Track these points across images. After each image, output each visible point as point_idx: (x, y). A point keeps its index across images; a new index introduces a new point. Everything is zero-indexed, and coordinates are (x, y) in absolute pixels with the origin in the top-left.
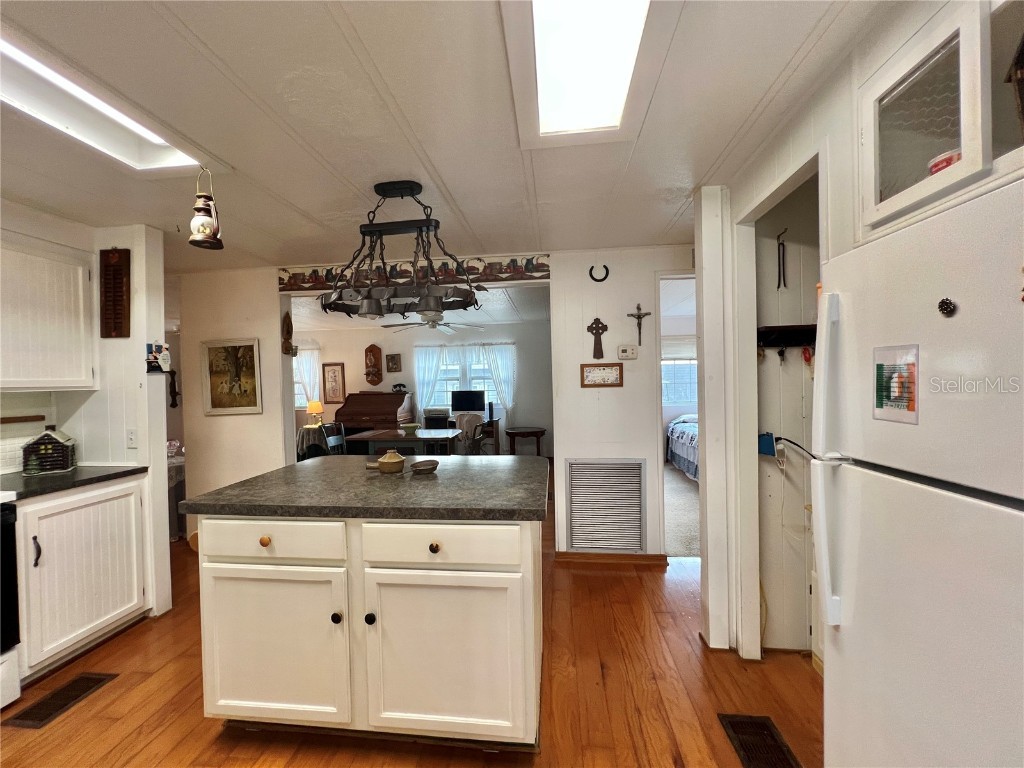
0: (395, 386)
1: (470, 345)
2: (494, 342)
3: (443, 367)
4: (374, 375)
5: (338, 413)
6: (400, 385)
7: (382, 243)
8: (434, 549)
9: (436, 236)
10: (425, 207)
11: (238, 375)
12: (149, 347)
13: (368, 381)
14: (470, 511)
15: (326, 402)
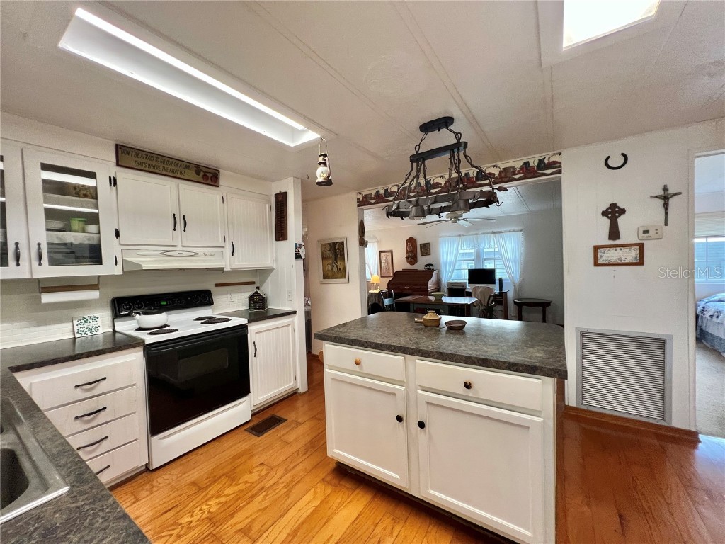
0: (426, 266)
1: (483, 234)
2: (502, 230)
3: (462, 251)
4: (412, 258)
5: (389, 284)
6: (430, 265)
7: (425, 166)
8: (468, 386)
9: (464, 154)
10: (457, 134)
11: (336, 260)
12: (296, 244)
13: (408, 263)
14: (497, 362)
15: (382, 277)
